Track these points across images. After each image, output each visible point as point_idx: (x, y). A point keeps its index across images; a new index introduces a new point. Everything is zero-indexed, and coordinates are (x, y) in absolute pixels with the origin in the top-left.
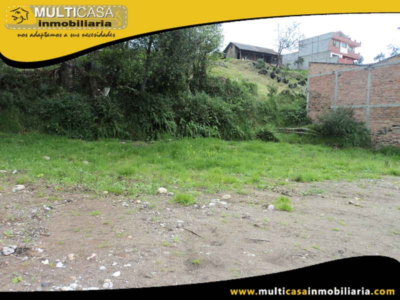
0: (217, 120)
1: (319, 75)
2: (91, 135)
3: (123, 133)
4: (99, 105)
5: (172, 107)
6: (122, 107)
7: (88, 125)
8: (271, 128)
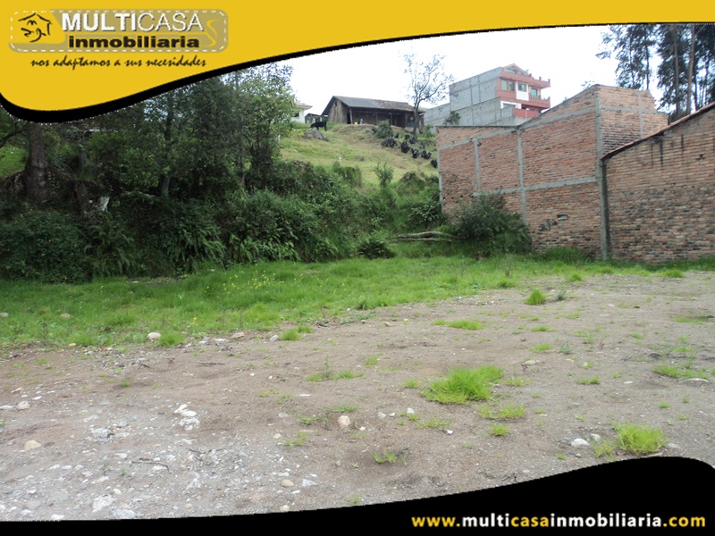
0: (291, 233)
1: (451, 146)
2: (82, 275)
3: (136, 266)
4: (92, 227)
5: (214, 217)
6: (131, 226)
7: (76, 259)
8: (381, 236)
